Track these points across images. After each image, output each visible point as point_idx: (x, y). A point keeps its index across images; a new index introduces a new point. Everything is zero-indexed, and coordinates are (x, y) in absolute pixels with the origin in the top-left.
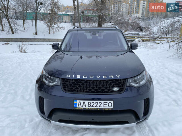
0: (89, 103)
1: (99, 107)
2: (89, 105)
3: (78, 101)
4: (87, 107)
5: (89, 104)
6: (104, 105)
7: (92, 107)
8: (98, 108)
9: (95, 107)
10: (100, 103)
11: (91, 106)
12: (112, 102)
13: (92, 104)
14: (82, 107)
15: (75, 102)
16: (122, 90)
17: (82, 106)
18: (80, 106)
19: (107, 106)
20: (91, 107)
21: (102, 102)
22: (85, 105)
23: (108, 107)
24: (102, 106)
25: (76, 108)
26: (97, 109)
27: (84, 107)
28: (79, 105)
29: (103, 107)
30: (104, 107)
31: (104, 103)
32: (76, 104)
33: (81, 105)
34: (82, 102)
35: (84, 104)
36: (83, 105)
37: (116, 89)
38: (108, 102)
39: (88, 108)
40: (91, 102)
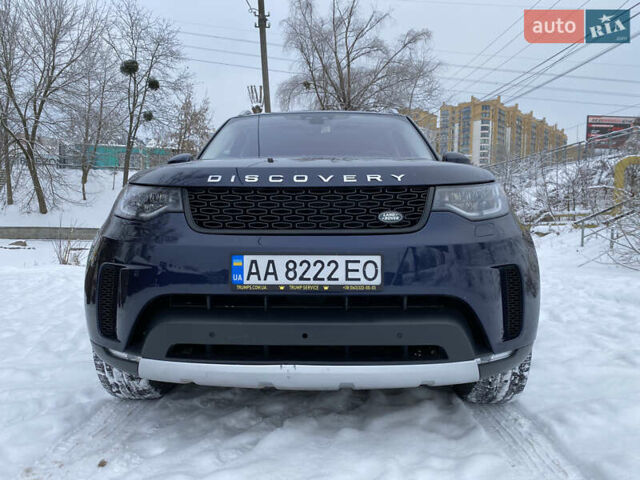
0: (291, 266)
1: (329, 278)
2: (291, 275)
3: (248, 259)
4: (282, 280)
5: (289, 270)
6: (348, 270)
7: (301, 278)
8: (326, 282)
9: (312, 282)
10: (333, 265)
11: (298, 276)
12: (377, 259)
13: (300, 270)
14: (262, 282)
15: (236, 263)
16: (414, 223)
17: (262, 276)
18: (254, 280)
19: (359, 275)
20: (297, 281)
21: (341, 260)
22: (275, 273)
23: (364, 281)
24: (340, 274)
25: (239, 287)
26: (321, 286)
27: (271, 280)
28: (250, 273)
29: (342, 281)
30: (347, 279)
31: (347, 262)
32: (240, 270)
33: (257, 273)
34: (262, 261)
35: (271, 270)
36: (267, 273)
37: (390, 216)
38: (364, 259)
39: (287, 286)
40: (298, 259)
